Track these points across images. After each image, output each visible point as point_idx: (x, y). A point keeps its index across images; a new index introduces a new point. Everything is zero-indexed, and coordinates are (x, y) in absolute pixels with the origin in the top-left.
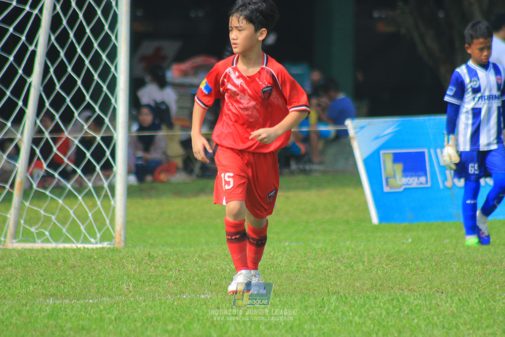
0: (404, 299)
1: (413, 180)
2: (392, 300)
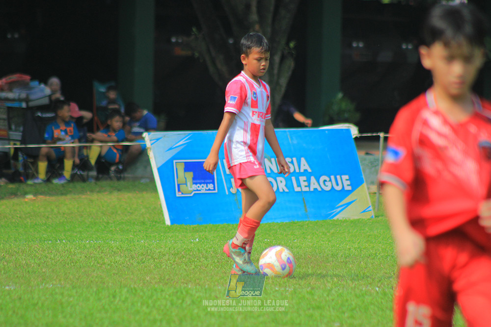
0: (187, 292)
1: (203, 187)
2: (177, 292)
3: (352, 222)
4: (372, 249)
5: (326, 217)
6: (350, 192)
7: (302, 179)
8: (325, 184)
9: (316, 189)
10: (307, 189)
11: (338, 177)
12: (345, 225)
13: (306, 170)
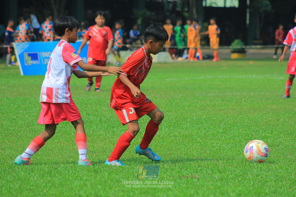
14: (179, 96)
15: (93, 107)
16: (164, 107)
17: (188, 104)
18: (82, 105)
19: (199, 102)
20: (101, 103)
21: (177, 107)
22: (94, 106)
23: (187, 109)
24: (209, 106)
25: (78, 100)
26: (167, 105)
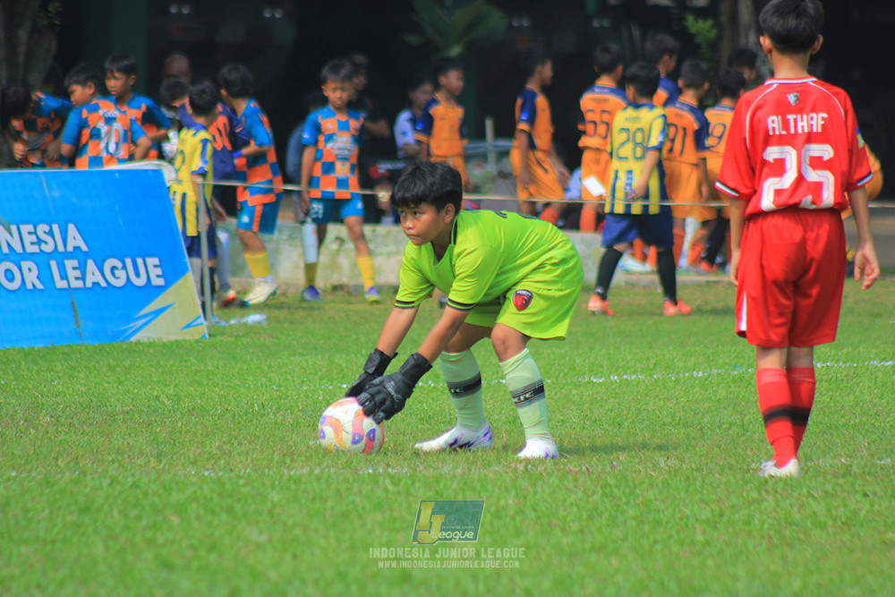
3: (164, 345)
4: (201, 398)
5: (116, 336)
6: (161, 289)
7: (70, 264)
8: (113, 274)
9: (96, 284)
10: (79, 284)
11: (140, 261)
12: (151, 351)
13: (77, 248)
14: (655, 466)
15: (195, 523)
16: (575, 527)
17: (706, 513)
18: (133, 514)
19: (769, 502)
20: (238, 507)
21: (647, 528)
22: (198, 518)
23: (700, 538)
24: (823, 527)
25: (111, 485)
26: (591, 517)
